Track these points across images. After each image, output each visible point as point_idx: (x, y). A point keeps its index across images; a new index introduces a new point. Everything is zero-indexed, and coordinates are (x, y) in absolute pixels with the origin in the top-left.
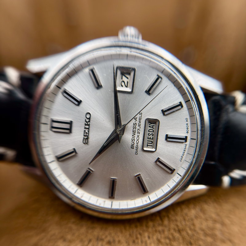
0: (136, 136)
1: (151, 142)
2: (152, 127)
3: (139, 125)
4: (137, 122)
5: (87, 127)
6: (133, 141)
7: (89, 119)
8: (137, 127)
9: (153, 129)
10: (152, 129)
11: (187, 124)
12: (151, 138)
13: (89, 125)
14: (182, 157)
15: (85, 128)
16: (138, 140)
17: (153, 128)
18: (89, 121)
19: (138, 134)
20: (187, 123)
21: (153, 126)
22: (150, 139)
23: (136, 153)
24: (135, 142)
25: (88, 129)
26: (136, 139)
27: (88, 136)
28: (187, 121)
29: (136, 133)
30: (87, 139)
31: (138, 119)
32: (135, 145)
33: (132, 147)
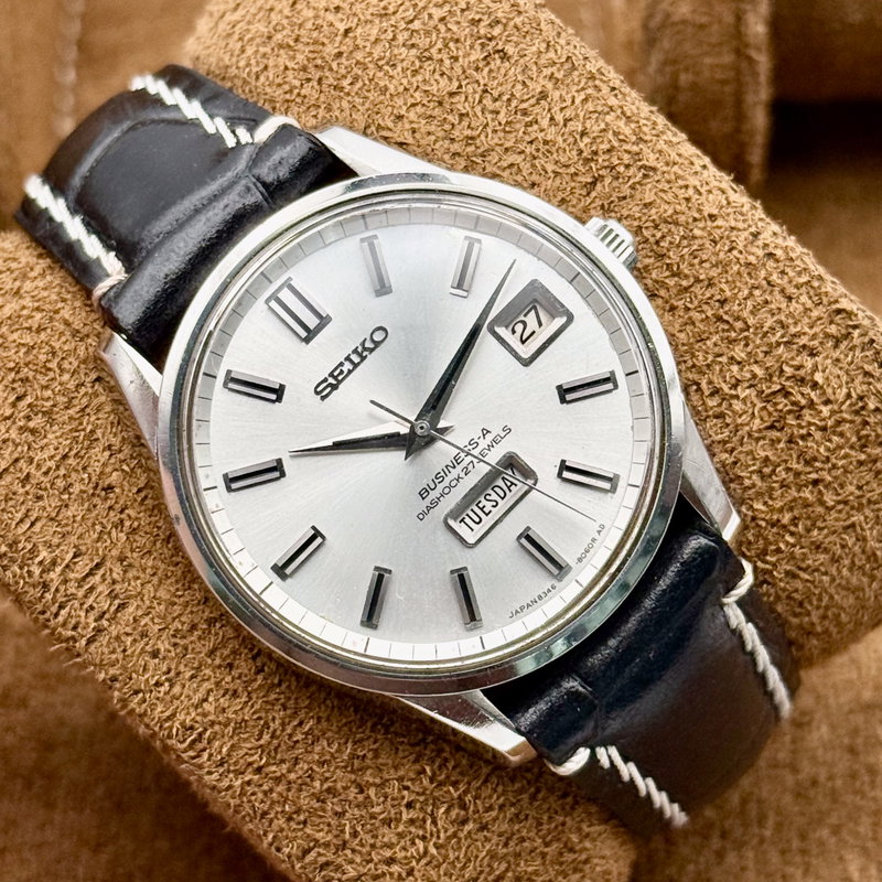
0: (454, 473)
1: (477, 520)
2: (509, 484)
3: (482, 455)
4: (483, 444)
5: (356, 359)
6: (437, 481)
7: (377, 344)
9: (507, 492)
10: (505, 488)
11: (594, 540)
12: (486, 510)
13: (363, 358)
14: (522, 608)
15: (348, 359)
16: (450, 487)
17: (509, 488)
18: (371, 350)
19: (462, 475)
20: (596, 536)
21: (512, 483)
22: (482, 509)
23: (421, 516)
24: (440, 487)
25: (356, 366)
26: (447, 480)
27: (340, 382)
28: (599, 532)
29: (459, 468)
30: (334, 387)
31: (489, 437)
32: (433, 495)
33: (423, 494)
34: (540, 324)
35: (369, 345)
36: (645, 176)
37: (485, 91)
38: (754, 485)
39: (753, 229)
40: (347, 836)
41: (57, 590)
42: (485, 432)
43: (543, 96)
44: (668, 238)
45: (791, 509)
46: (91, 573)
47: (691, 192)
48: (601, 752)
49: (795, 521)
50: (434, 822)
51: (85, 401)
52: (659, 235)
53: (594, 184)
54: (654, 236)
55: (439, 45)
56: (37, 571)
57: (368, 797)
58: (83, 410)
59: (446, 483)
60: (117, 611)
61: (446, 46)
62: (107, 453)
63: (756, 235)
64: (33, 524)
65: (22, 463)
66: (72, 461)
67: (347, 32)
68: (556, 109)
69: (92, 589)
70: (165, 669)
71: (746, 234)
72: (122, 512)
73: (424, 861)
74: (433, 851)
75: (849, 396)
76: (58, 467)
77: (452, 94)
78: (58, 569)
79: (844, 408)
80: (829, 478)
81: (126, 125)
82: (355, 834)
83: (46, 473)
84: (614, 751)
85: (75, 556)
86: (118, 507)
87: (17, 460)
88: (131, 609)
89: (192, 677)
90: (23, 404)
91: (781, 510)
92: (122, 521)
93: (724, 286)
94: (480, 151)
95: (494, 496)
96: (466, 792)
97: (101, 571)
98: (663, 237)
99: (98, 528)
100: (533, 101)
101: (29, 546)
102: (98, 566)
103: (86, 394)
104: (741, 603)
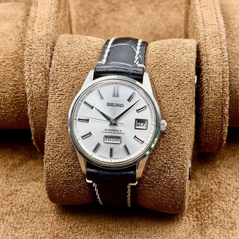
0: (112, 132)
1: (109, 140)
3: (117, 133)
4: (119, 132)
7: (120, 106)
8: (116, 132)
9: (116, 141)
11: (119, 158)
13: (117, 106)
14: (101, 156)
15: (115, 104)
16: (110, 133)
18: (119, 106)
19: (113, 133)
21: (118, 141)
22: (111, 139)
24: (108, 131)
25: (115, 106)
26: (110, 131)
27: (111, 106)
28: (121, 158)
29: (113, 132)
30: (110, 106)
31: (121, 132)
32: (107, 131)
33: (106, 130)
34: (143, 126)
35: (120, 105)
36: (179, 122)
37: (172, 90)
38: (149, 174)
39: (185, 144)
40: (55, 159)
41: (55, 92)
42: (121, 131)
43: (178, 99)
44: (173, 133)
45: (151, 182)
46: (61, 94)
47: (182, 131)
48: (94, 184)
49: (150, 184)
50: (67, 169)
51: (83, 73)
52: (172, 131)
53: (172, 116)
54: (171, 131)
55: (173, 78)
56: (55, 87)
57: (62, 157)
58: (82, 74)
59: (110, 132)
60: (59, 102)
61: (174, 79)
62: (78, 83)
63: (184, 145)
64: (61, 81)
65: (68, 72)
66: (74, 79)
67: (165, 64)
68: (178, 102)
69: (59, 96)
70: (56, 115)
71: (183, 143)
72: (72, 91)
73: (60, 172)
74: (63, 172)
75: (173, 177)
76: (71, 78)
77: (167, 86)
78: (58, 90)
79: (171, 177)
80: (160, 184)
81: (129, 45)
82: (56, 160)
83: (69, 77)
84: (96, 185)
85: (61, 90)
86: (72, 90)
87: (68, 71)
88: (61, 104)
89: (58, 120)
90: (76, 65)
91: (150, 181)
92: (71, 92)
93: (173, 146)
94: (163, 97)
95: (114, 140)
96: (74, 170)
97: (62, 96)
98: (172, 132)
99: (68, 90)
100: (176, 98)
101: (57, 83)
102: (62, 95)
103: (84, 73)
104: (131, 186)
